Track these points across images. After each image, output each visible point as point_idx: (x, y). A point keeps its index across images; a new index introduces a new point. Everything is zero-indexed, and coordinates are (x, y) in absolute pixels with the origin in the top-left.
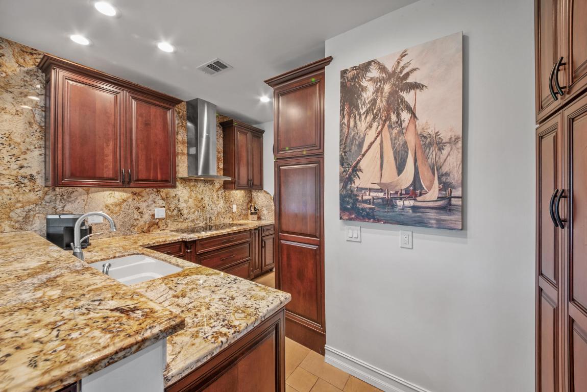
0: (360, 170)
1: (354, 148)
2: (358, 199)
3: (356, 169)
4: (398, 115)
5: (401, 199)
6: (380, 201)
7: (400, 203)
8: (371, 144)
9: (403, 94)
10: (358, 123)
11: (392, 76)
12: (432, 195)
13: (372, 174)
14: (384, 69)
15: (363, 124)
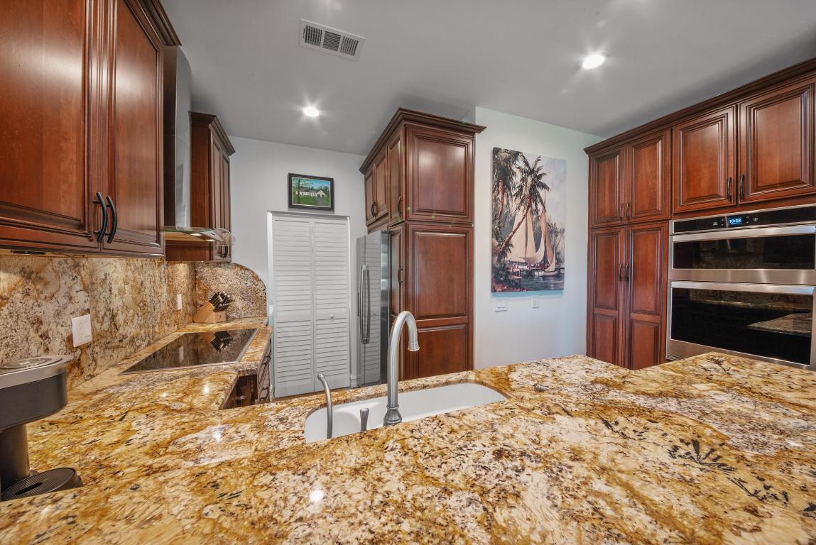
0: (512, 245)
1: (507, 225)
2: (509, 272)
3: (508, 244)
4: (536, 205)
5: (537, 270)
6: (524, 273)
7: (536, 273)
8: (520, 224)
9: (539, 189)
10: (510, 202)
11: (532, 172)
12: (552, 267)
13: (521, 251)
14: (527, 164)
15: (514, 204)
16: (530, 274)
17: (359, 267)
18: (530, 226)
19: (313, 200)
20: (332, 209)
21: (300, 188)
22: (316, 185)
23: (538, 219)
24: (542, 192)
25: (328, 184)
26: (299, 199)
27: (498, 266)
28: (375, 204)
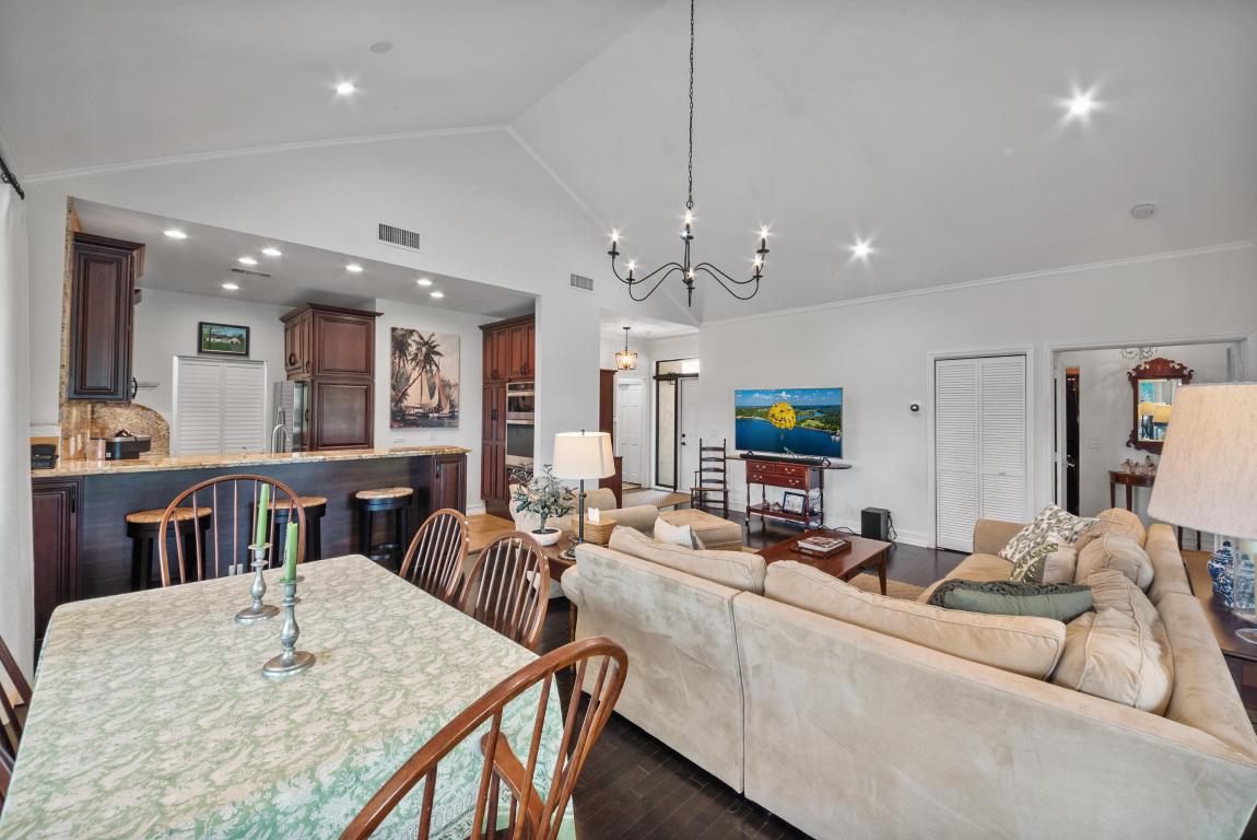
0: (408, 395)
1: (404, 381)
3: (405, 394)
4: (431, 367)
5: (432, 413)
8: (415, 380)
9: (433, 356)
10: (406, 365)
11: (426, 344)
12: (446, 411)
13: (415, 398)
14: (422, 338)
15: (409, 366)
16: (425, 415)
17: (275, 408)
18: (425, 383)
19: (227, 347)
20: (247, 354)
21: (211, 335)
22: (230, 333)
23: (432, 376)
24: (436, 358)
25: (243, 332)
26: (210, 345)
27: (395, 409)
28: (293, 355)
